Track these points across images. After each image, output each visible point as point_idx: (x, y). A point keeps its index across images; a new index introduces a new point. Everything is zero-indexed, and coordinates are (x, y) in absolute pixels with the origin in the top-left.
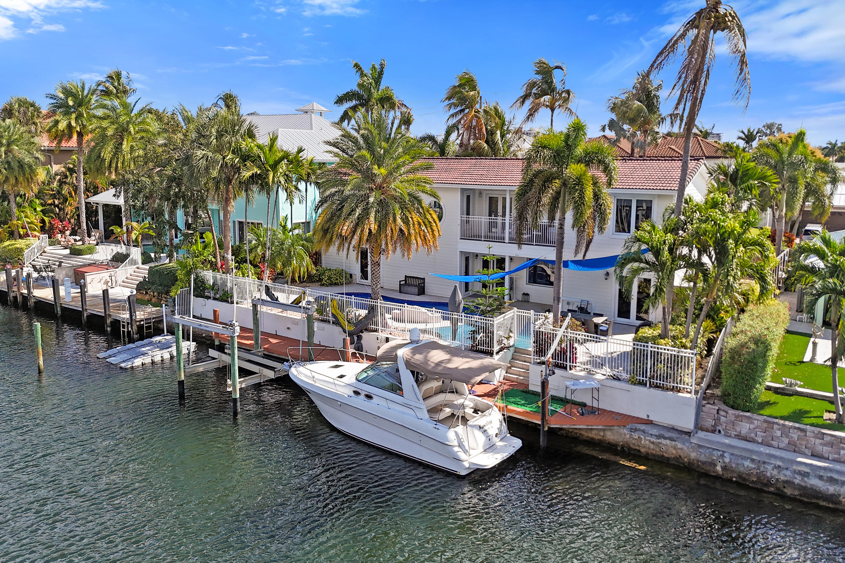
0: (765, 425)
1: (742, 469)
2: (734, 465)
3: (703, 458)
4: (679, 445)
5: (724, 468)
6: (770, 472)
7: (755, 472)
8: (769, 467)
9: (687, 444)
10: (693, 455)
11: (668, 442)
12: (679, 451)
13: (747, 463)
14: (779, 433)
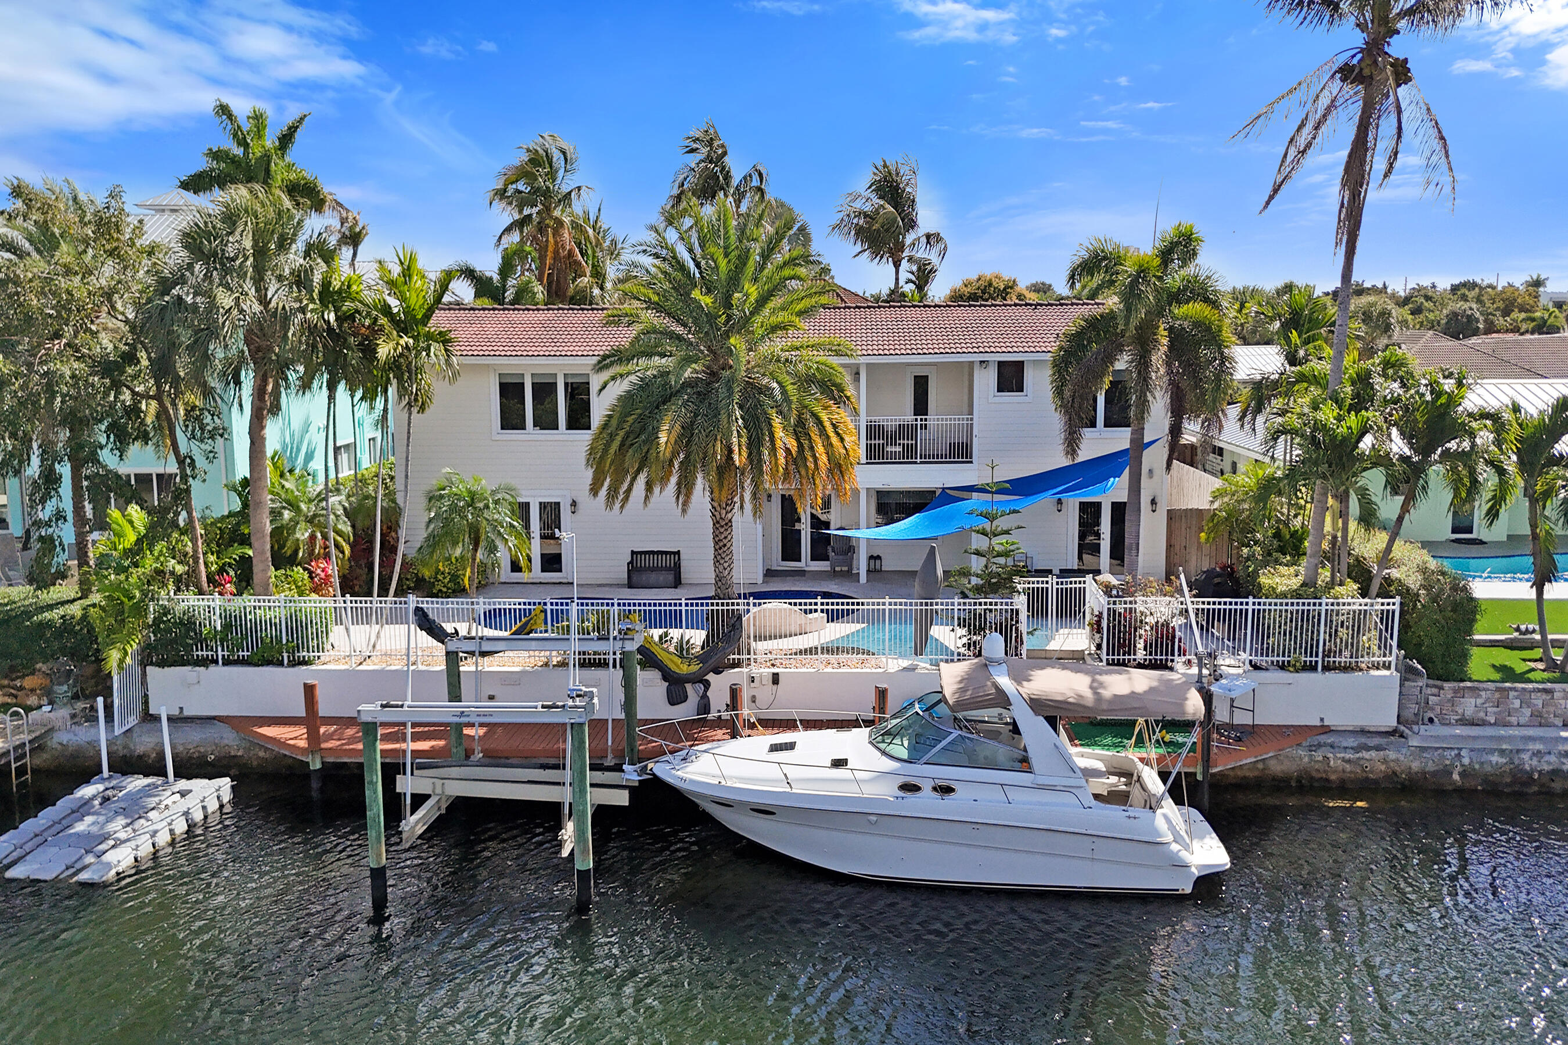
0: (1497, 695)
1: (1488, 768)
2: (1477, 766)
3: (1431, 767)
4: (1392, 755)
5: (1463, 774)
6: (1528, 762)
7: (1507, 768)
8: (1526, 756)
9: (1404, 751)
10: (1416, 766)
11: (1373, 754)
12: (1392, 764)
13: (1495, 758)
14: (1517, 703)
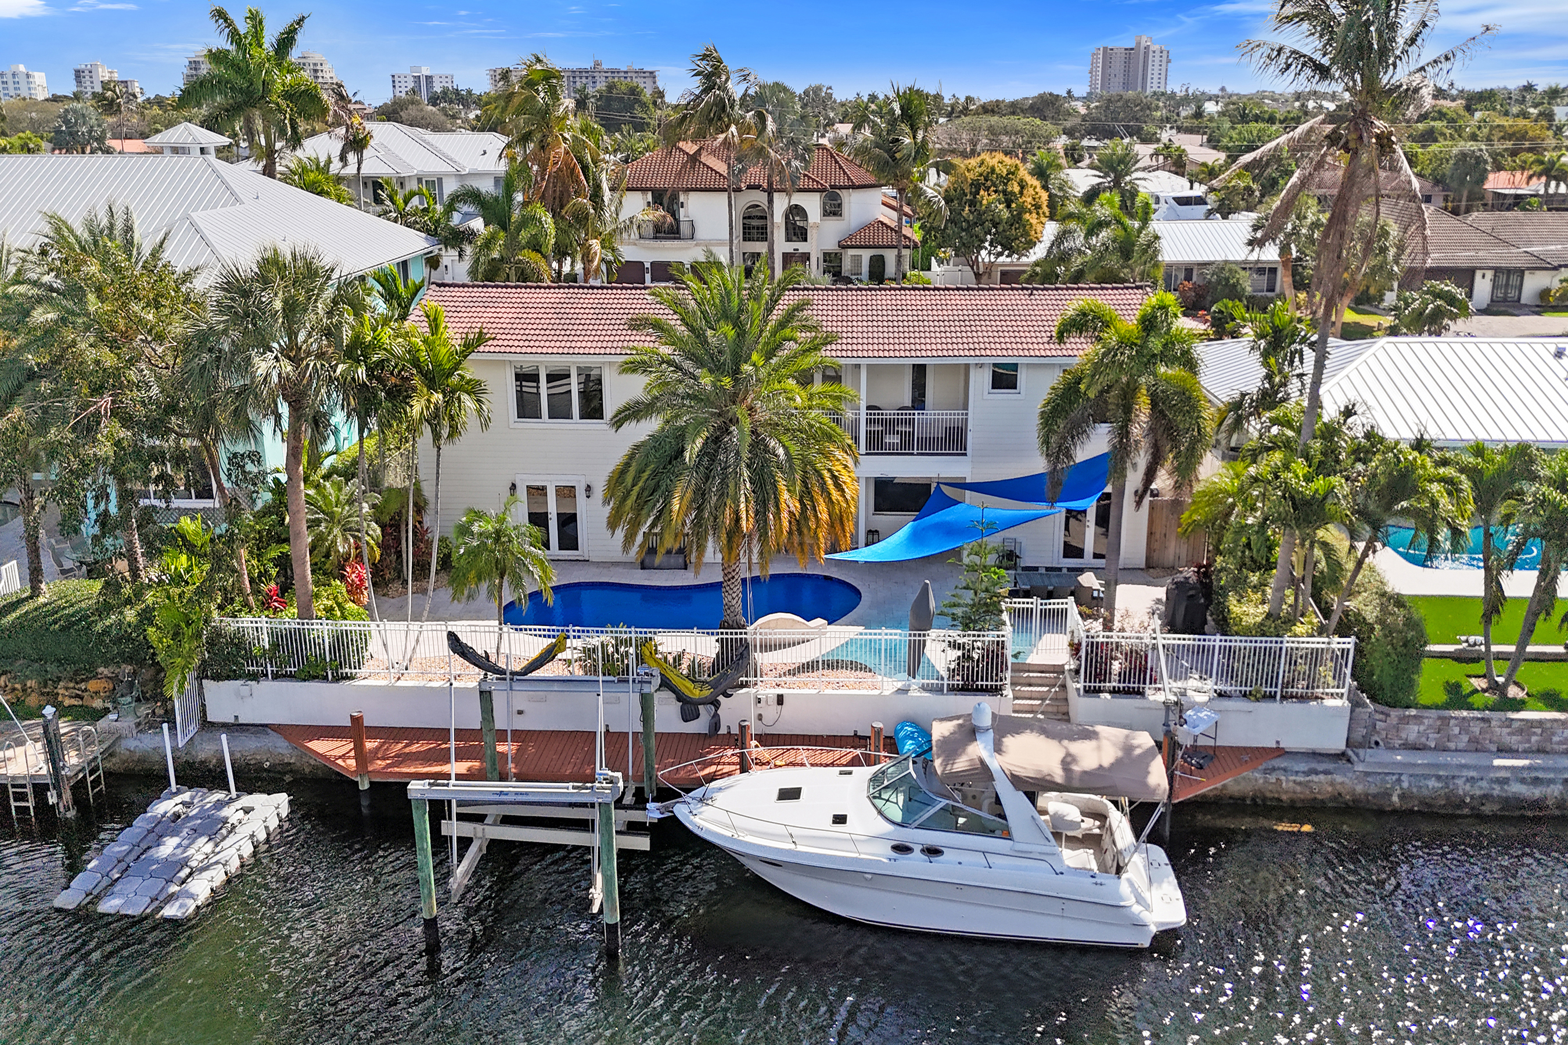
0: (1439, 723)
1: (1425, 792)
2: (1415, 790)
3: (1373, 790)
4: (1339, 779)
5: (1402, 797)
6: (1462, 787)
7: (1442, 792)
8: (1460, 782)
9: (1350, 775)
10: (1359, 788)
11: (1322, 777)
12: (1338, 787)
13: (1432, 783)
14: (1457, 730)
